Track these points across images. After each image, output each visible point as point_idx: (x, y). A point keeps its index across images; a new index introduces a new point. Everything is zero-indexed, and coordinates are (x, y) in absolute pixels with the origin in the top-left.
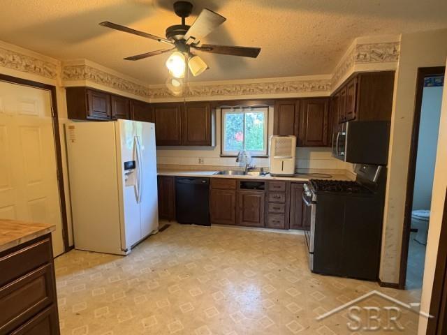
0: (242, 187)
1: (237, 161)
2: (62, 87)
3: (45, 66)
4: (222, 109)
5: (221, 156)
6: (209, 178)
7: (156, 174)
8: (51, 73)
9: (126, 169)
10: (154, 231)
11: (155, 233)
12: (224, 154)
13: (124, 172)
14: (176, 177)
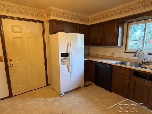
0: (135, 75)
1: (135, 56)
2: (47, 21)
3: (39, 13)
4: (128, 23)
5: (125, 52)
6: (112, 65)
7: (83, 60)
8: (42, 16)
9: (62, 57)
10: (81, 86)
11: (81, 87)
12: (127, 51)
13: (60, 58)
14: (96, 62)
